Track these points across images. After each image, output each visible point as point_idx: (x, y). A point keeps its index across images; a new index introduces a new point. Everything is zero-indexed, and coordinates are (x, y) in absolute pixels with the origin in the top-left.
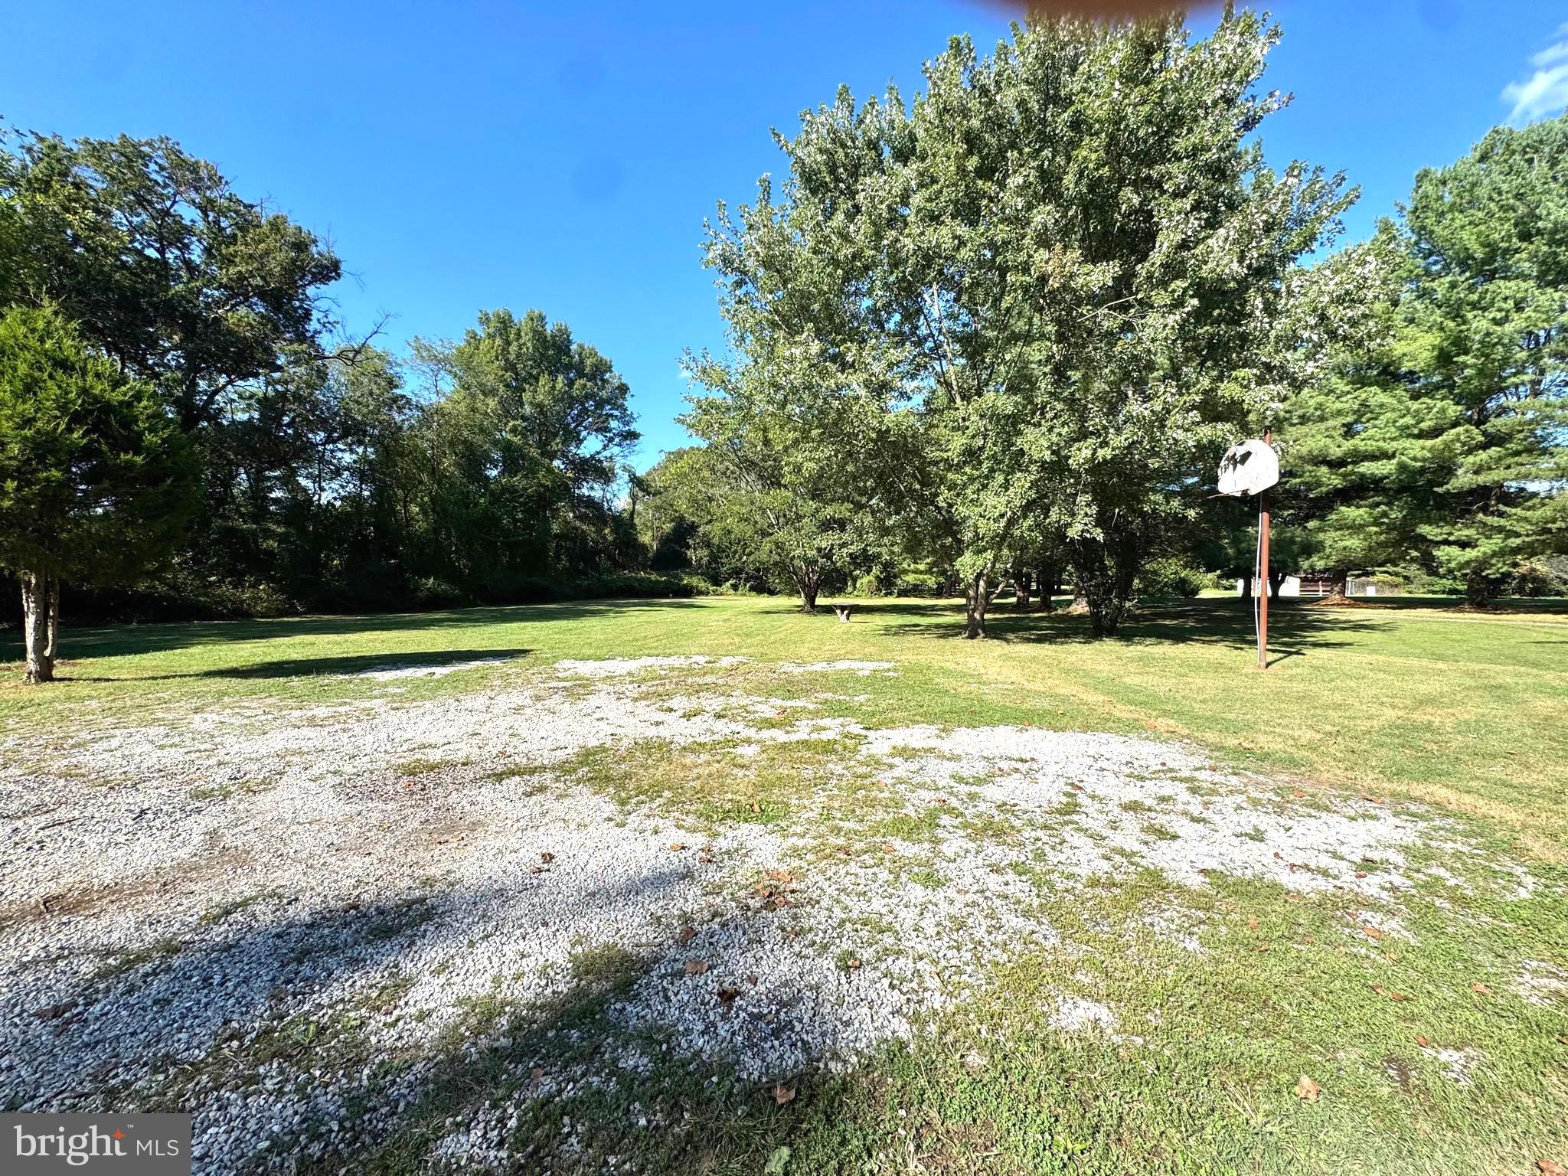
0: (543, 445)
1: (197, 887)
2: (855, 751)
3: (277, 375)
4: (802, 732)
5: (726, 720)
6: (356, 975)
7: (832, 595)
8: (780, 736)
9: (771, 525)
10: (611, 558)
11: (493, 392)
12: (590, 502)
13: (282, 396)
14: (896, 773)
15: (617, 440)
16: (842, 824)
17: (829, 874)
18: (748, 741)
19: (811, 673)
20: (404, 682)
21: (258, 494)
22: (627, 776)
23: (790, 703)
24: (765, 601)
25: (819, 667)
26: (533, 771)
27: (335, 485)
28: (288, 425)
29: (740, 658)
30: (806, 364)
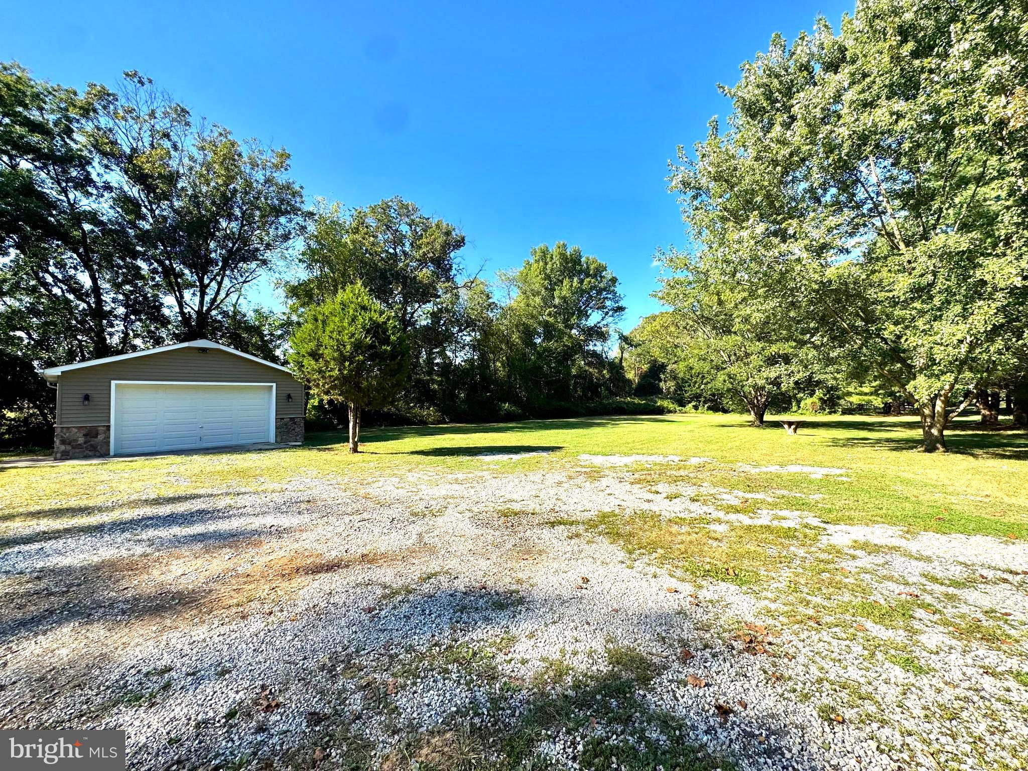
0: (566, 321)
1: (416, 562)
2: (815, 539)
3: (438, 300)
4: (764, 518)
5: (699, 503)
6: (489, 627)
7: (778, 412)
8: (746, 520)
9: (724, 362)
10: (608, 389)
11: (538, 293)
12: (594, 354)
13: (440, 310)
14: (859, 563)
15: (611, 313)
16: (809, 598)
17: (802, 636)
18: (719, 521)
19: (766, 473)
20: (497, 463)
21: (430, 361)
22: (631, 534)
23: (748, 496)
24: (720, 418)
25: (774, 469)
26: (572, 524)
27: (462, 354)
28: (443, 325)
29: (705, 459)
30: (752, 242)
